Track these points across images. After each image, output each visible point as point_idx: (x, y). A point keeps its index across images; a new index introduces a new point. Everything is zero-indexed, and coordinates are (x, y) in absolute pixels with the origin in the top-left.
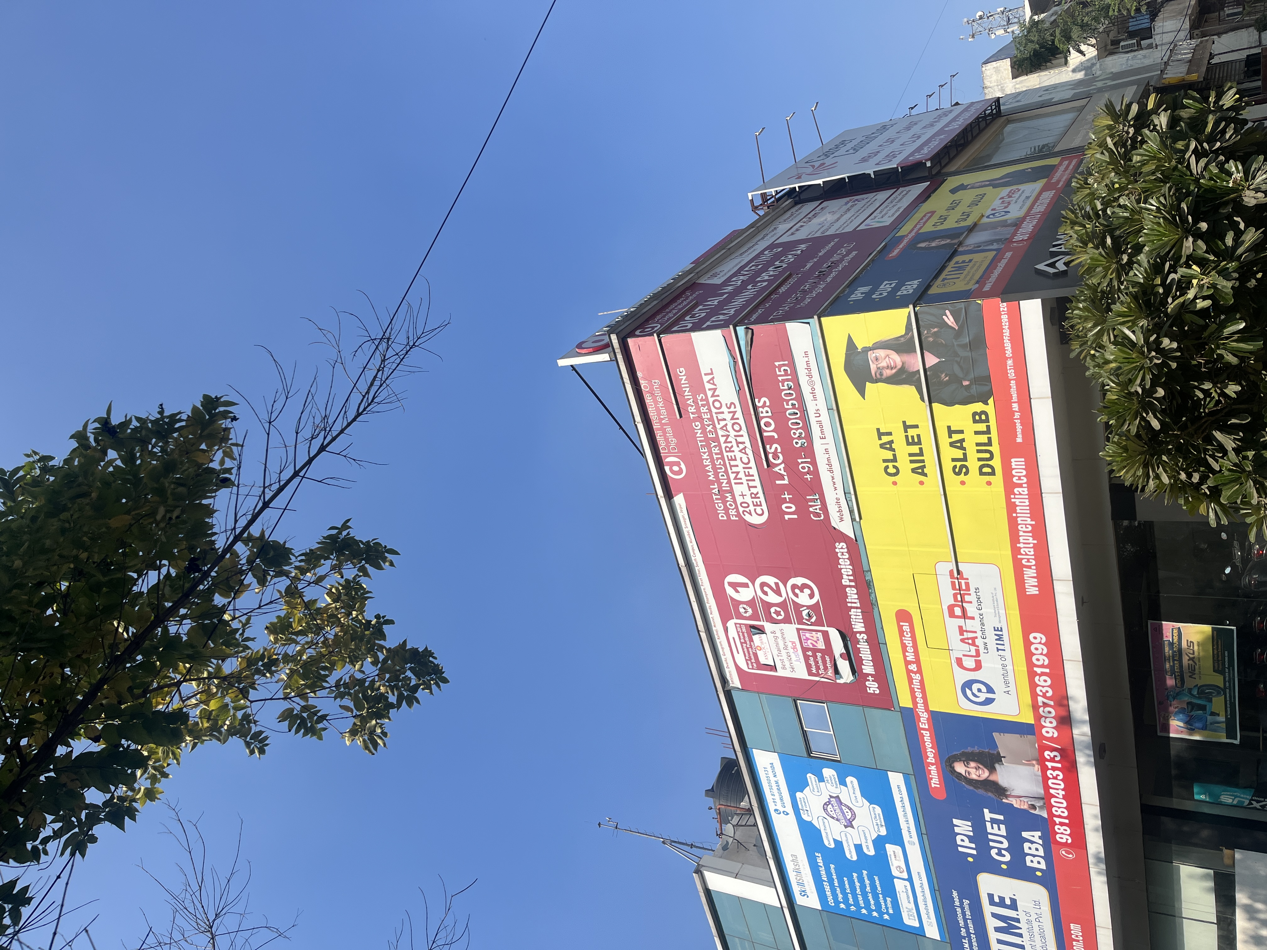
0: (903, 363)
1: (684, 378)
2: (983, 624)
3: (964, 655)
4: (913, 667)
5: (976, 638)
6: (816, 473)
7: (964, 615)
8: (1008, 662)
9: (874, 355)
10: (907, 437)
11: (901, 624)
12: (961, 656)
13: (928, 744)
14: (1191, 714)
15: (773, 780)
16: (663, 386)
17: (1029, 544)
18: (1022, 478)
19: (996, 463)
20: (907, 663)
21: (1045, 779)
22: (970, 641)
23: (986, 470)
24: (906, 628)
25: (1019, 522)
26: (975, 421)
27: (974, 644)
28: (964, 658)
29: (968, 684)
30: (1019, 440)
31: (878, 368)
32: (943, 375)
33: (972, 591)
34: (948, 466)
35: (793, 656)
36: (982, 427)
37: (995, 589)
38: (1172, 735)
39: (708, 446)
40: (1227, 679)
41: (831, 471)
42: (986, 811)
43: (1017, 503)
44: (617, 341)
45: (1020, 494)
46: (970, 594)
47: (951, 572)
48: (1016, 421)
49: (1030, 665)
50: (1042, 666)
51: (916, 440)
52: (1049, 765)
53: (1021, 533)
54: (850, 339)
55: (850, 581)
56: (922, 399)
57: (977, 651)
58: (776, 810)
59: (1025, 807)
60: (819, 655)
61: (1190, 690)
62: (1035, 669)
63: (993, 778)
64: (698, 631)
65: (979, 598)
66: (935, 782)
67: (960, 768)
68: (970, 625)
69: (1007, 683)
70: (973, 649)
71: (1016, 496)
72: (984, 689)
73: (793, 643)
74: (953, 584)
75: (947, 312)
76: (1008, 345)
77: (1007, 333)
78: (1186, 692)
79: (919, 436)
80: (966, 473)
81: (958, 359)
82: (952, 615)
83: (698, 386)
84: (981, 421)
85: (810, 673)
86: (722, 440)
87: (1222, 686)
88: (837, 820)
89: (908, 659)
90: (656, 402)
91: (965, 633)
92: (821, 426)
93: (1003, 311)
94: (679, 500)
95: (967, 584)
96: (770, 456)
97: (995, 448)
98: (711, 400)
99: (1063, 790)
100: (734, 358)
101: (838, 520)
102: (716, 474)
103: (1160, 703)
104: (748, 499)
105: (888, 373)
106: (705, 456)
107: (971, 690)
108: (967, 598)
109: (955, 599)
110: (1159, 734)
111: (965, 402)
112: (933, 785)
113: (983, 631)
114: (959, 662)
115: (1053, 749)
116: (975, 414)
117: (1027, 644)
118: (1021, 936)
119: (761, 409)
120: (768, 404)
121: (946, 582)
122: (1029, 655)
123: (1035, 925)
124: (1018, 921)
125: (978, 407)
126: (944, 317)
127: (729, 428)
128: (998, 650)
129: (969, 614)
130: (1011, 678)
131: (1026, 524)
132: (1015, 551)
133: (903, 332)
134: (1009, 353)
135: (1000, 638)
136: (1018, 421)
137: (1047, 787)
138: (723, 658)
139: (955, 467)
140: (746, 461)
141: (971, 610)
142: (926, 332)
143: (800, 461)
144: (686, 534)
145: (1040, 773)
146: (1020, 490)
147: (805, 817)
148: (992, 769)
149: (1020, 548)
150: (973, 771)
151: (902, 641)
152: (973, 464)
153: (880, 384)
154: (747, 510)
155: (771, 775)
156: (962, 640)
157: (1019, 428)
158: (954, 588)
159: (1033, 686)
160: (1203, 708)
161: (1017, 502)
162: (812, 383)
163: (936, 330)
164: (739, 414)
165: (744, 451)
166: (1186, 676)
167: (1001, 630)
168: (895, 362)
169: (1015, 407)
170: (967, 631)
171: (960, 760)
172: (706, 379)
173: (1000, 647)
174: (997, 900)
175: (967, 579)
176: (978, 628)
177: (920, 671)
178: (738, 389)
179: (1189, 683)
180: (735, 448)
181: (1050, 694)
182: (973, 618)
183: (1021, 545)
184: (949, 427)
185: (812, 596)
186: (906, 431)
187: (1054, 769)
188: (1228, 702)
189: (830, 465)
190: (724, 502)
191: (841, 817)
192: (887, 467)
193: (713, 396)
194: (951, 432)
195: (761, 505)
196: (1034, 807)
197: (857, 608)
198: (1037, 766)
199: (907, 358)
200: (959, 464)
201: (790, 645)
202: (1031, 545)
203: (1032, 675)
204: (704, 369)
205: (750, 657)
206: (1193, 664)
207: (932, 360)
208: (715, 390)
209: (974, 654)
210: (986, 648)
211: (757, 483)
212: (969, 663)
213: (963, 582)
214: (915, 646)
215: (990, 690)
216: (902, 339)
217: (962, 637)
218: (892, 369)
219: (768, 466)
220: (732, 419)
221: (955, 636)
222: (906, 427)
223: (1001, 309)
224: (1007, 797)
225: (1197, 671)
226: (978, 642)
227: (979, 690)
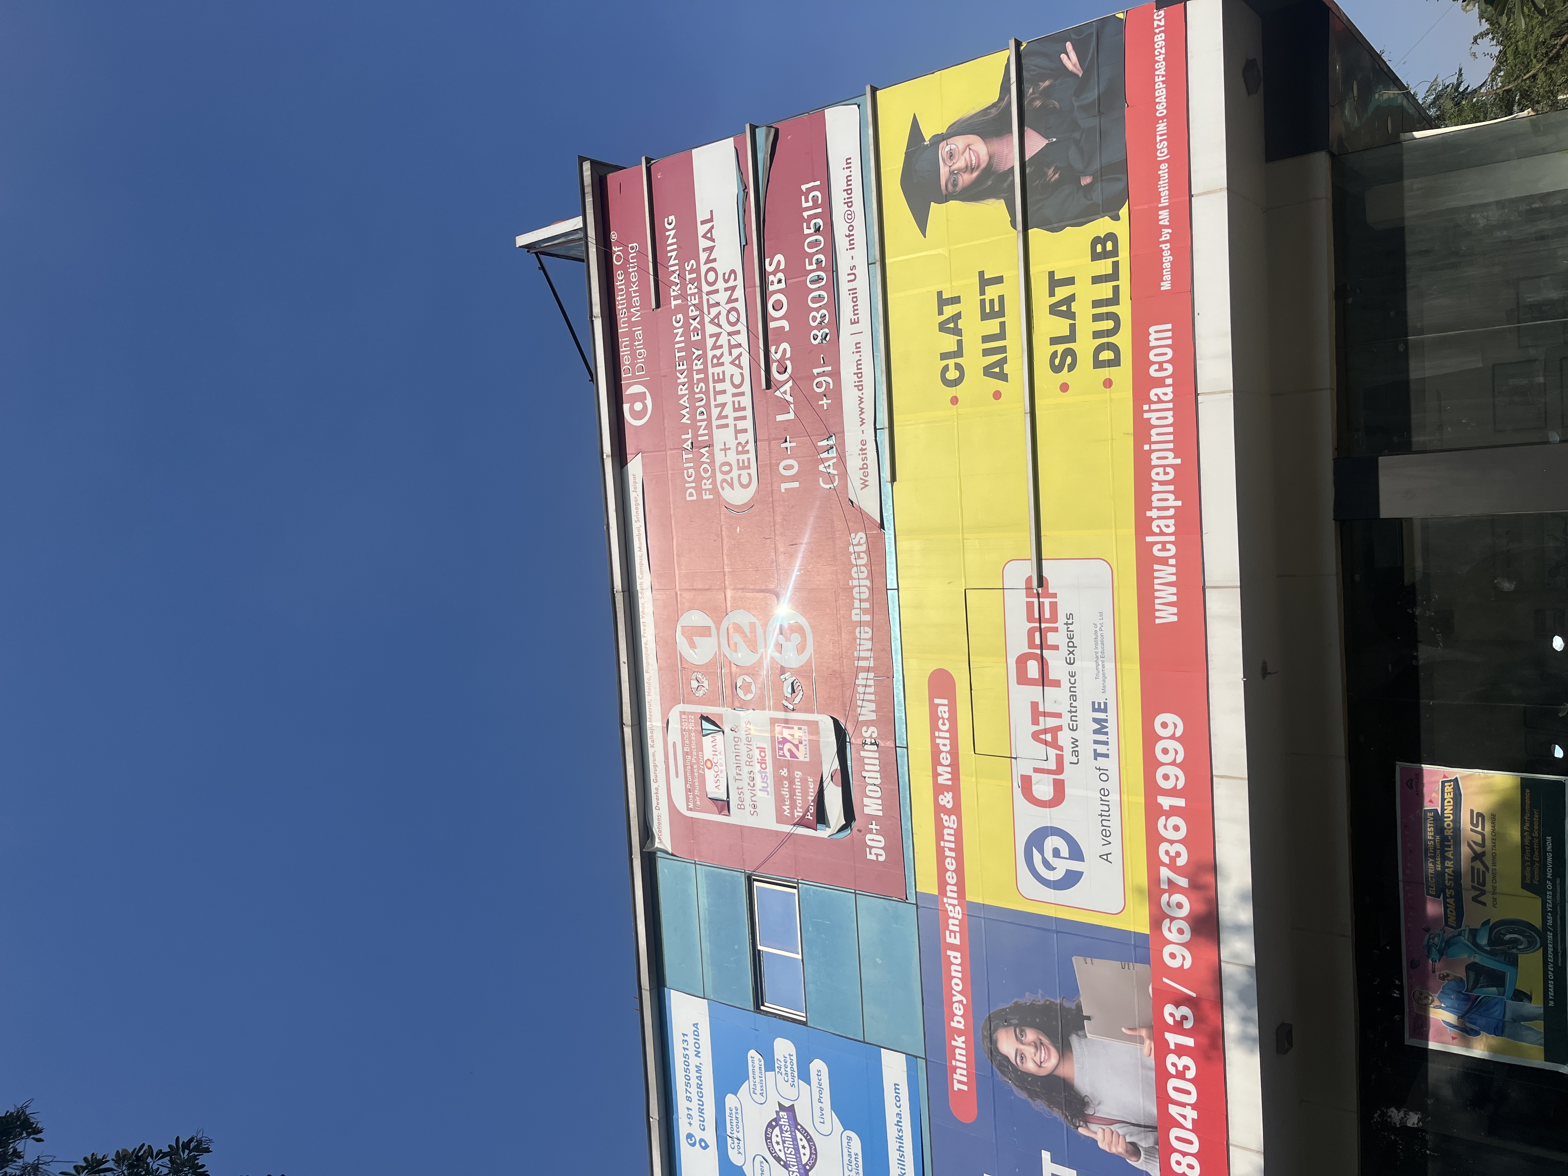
0: (991, 157)
1: (672, 233)
2: (1073, 697)
3: (1036, 770)
4: (946, 800)
5: (1060, 728)
6: (835, 394)
7: (1044, 680)
8: (1112, 785)
9: (947, 149)
10: (983, 302)
11: (937, 701)
12: (1029, 772)
13: (957, 985)
14: (1475, 994)
15: (693, 1061)
16: (641, 253)
17: (1167, 508)
18: (1165, 366)
19: (1124, 340)
20: (938, 789)
21: (1162, 1076)
22: (1049, 737)
23: (1106, 355)
24: (943, 711)
25: (1155, 462)
26: (1095, 257)
27: (1054, 744)
28: (1036, 777)
29: (1037, 838)
30: (1166, 286)
31: (952, 173)
32: (1051, 171)
33: (1060, 624)
34: (1043, 351)
35: (759, 784)
36: (1104, 267)
37: (1101, 614)
38: (1432, 1045)
39: (689, 359)
40: (1549, 906)
41: (860, 387)
42: (1046, 1155)
43: (1154, 422)
44: (589, 173)
45: (1160, 401)
46: (1056, 630)
47: (1029, 580)
48: (1163, 246)
49: (1152, 790)
50: (1173, 793)
51: (997, 308)
52: (1173, 1039)
53: (1156, 487)
54: (915, 123)
55: (865, 611)
56: (1014, 224)
57: (1060, 759)
58: (690, 1136)
59: (1119, 1149)
60: (798, 774)
61: (1474, 933)
62: (1161, 800)
63: (1063, 1072)
64: (622, 724)
65: (1071, 638)
66: (960, 1080)
67: (1007, 1044)
68: (1051, 699)
69: (1106, 834)
70: (1052, 753)
71: (1153, 407)
72: (1065, 851)
73: (762, 750)
74: (1030, 605)
75: (1069, 45)
76: (1161, 92)
77: (1161, 68)
78: (1465, 939)
79: (1001, 298)
80: (1072, 367)
81: (1077, 135)
82: (1023, 679)
83: (689, 249)
84: (1105, 255)
85: (780, 819)
86: (710, 342)
87: (1538, 924)
88: (786, 1166)
89: (941, 780)
90: (628, 283)
91: (1041, 719)
92: (855, 300)
93: (1159, 26)
94: (635, 468)
95: (1054, 606)
96: (774, 367)
97: (1124, 310)
98: (704, 268)
99: (1194, 1107)
100: (745, 188)
101: (858, 484)
102: (693, 418)
103: (1413, 965)
104: (732, 457)
105: (966, 179)
106: (682, 379)
107: (1042, 852)
108: (1052, 639)
109: (1031, 644)
110: (1409, 1041)
111: (1081, 219)
112: (957, 1086)
113: (1073, 711)
114: (1026, 783)
115: (1180, 1001)
116: (1096, 241)
117: (1150, 738)
119: (771, 278)
120: (782, 266)
121: (1018, 601)
122: (1151, 764)
125: (1102, 226)
126: (1063, 56)
127: (723, 320)
128: (1097, 755)
129: (1052, 675)
130: (1114, 823)
131: (1164, 466)
132: (1143, 526)
133: (995, 97)
134: (1161, 109)
135: (1101, 728)
136: (1166, 247)
137: (1163, 1100)
138: (653, 786)
139: (1054, 355)
140: (737, 381)
141: (1057, 667)
142: (1031, 90)
143: (815, 371)
144: (635, 532)
145: (1151, 1062)
146: (1159, 391)
147: (735, 1158)
148: (1064, 1049)
149: (1152, 519)
150: (1029, 1051)
151: (933, 738)
152: (1085, 346)
153: (952, 203)
154: (728, 477)
155: (691, 1052)
156: (1036, 736)
157: (1167, 259)
158: (1030, 619)
159: (1154, 839)
160: (1497, 979)
161: (1153, 417)
162: (850, 216)
163: (1047, 83)
164: (739, 293)
165: (736, 362)
167: (1105, 710)
168: (978, 158)
169: (1164, 216)
170: (1045, 714)
171: (1009, 1025)
172: (702, 229)
173: (1101, 749)
175: (1054, 595)
176: (1063, 708)
177: (956, 810)
178: (744, 243)
179: (1474, 916)
180: (726, 359)
181: (1181, 861)
182: (1058, 684)
183: (1153, 513)
184: (1051, 274)
185: (801, 649)
186: (982, 292)
187: (1181, 1051)
188: (1551, 968)
189: (859, 374)
190: (698, 464)
191: (792, 1160)
192: (946, 369)
193: (708, 261)
194: (1054, 283)
195: (749, 467)
196: (1134, 1149)
197: (868, 670)
198: (1147, 1042)
199: (998, 146)
200: (1060, 348)
201: (756, 754)
202: (1171, 512)
203: (1153, 812)
204: (702, 214)
205: (693, 785)
206: (1482, 868)
207: (1036, 143)
208: (711, 249)
209: (1054, 767)
210: (1075, 753)
211: (748, 424)
212: (1043, 789)
213: (1046, 601)
214: (954, 753)
215: (1076, 853)
216: (993, 110)
217: (1036, 728)
218: (972, 170)
219: (768, 386)
220: (730, 301)
221: (1024, 726)
222: (984, 282)
223: (1156, 23)
224: (1087, 1120)
225: (1488, 887)
226: (1064, 739)
227: (1056, 853)
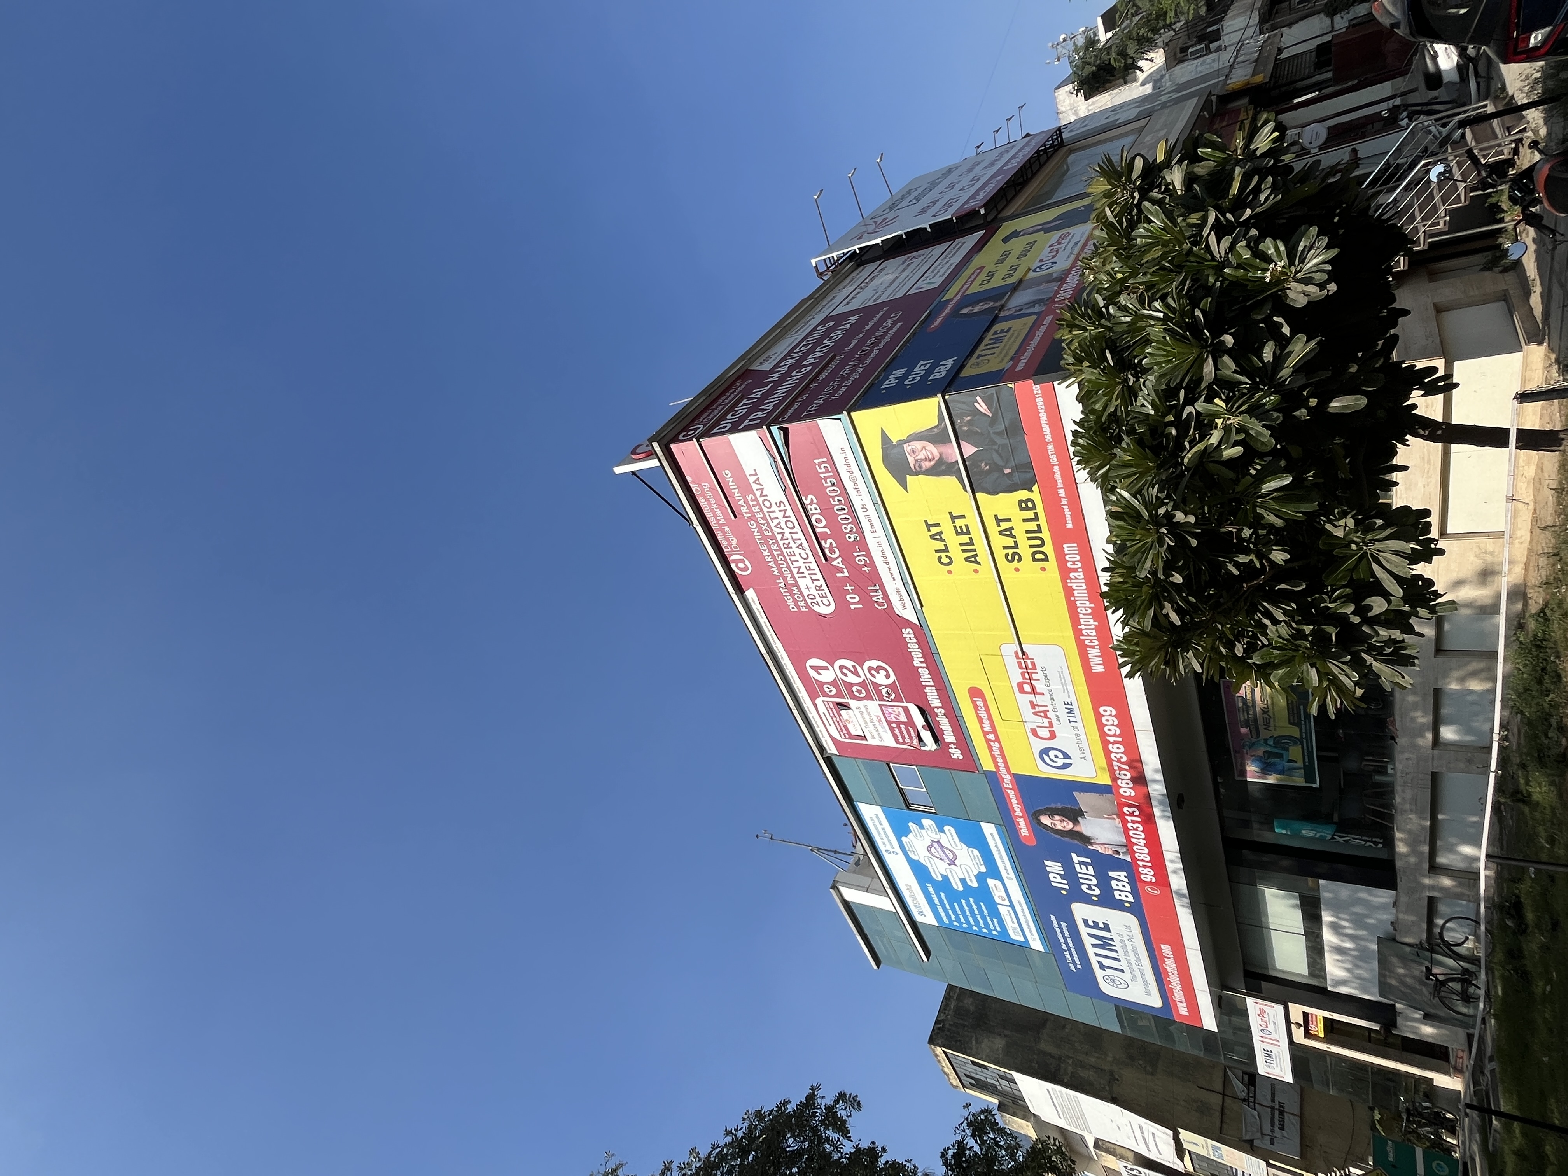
0: (941, 455)
1: (731, 480)
2: (1053, 699)
3: (1038, 727)
4: (991, 737)
5: (1048, 711)
6: (872, 564)
7: (1034, 691)
8: (1081, 732)
9: (910, 448)
10: (955, 527)
11: (975, 699)
12: (1035, 727)
13: (1014, 801)
14: (1268, 761)
15: (880, 827)
16: (712, 488)
17: (1090, 625)
18: (1076, 563)
19: (1049, 549)
20: (985, 733)
21: (1126, 830)
22: (1042, 714)
23: (1038, 556)
24: (980, 703)
25: (1078, 605)
26: (1022, 509)
27: (1046, 717)
28: (1038, 729)
29: (1045, 752)
30: (1069, 525)
31: (916, 461)
32: (983, 464)
33: (1039, 670)
34: (1000, 554)
35: (879, 728)
36: (1030, 514)
37: (1061, 667)
38: (1249, 780)
39: (766, 543)
40: (1304, 731)
41: (887, 563)
42: (1074, 855)
43: (1074, 587)
44: (659, 449)
45: (1076, 578)
46: (1037, 673)
47: (1016, 653)
48: (1064, 507)
49: (1103, 735)
50: (1115, 735)
51: (965, 530)
52: (1129, 818)
53: (1081, 616)
54: (883, 434)
55: (921, 662)
56: (965, 489)
57: (1051, 723)
58: (886, 851)
59: (1110, 852)
60: (903, 727)
61: (1266, 741)
62: (1108, 738)
63: (1077, 829)
64: (791, 709)
65: (1046, 677)
66: (1024, 831)
67: (1045, 820)
68: (1039, 700)
69: (1082, 751)
70: (1046, 720)
71: (1073, 581)
72: (1060, 755)
73: (878, 717)
74: (1019, 664)
75: (978, 398)
76: (1046, 430)
77: (1044, 417)
78: (1262, 742)
79: (967, 526)
80: (1020, 560)
81: (996, 447)
82: (1022, 691)
83: (746, 489)
84: (1027, 508)
85: (897, 742)
86: (779, 537)
87: (1298, 736)
88: (941, 859)
89: (985, 729)
90: (710, 504)
91: (1036, 707)
92: (870, 520)
93: (1037, 394)
94: (750, 594)
95: (1033, 664)
96: (827, 551)
97: (1046, 535)
98: (761, 500)
99: (1144, 839)
100: (774, 459)
101: (901, 608)
102: (780, 570)
103: (1236, 752)
104: (813, 591)
105: (926, 465)
106: (766, 553)
107: (1048, 756)
108: (1034, 676)
109: (1024, 677)
110: (1238, 778)
111: (1010, 490)
112: (1023, 834)
113: (1053, 705)
114: (1034, 732)
115: (1130, 806)
116: (1020, 502)
117: (1098, 717)
118: (1116, 951)
119: (809, 507)
120: (815, 501)
121: (1012, 663)
122: (1101, 726)
123: (1128, 944)
124: (1112, 940)
126: (976, 404)
127: (783, 525)
128: (1070, 722)
129: (1038, 691)
130: (1085, 746)
131: (1085, 607)
132: (1078, 633)
133: (935, 422)
134: (1048, 438)
135: (1070, 711)
136: (1066, 507)
137: (1128, 837)
138: (818, 730)
139: (1007, 555)
140: (805, 556)
141: (1040, 686)
142: (959, 421)
143: (856, 554)
144: (763, 625)
145: (1121, 825)
146: (1076, 574)
147: (912, 856)
148: (1076, 822)
149: (1082, 630)
150: (1058, 823)
151: (977, 714)
152: (1025, 550)
153: (920, 476)
154: (815, 601)
155: (877, 823)
156: (1035, 713)
157: (1068, 513)
158: (1020, 667)
159: (1107, 753)
160: (1280, 756)
161: (1074, 586)
162: (853, 479)
163: (969, 418)
164: (789, 512)
165: (800, 546)
166: (1261, 728)
167: (1071, 705)
168: (932, 453)
169: (1062, 492)
170: (1038, 705)
171: (1045, 815)
172: (752, 479)
173: (1072, 719)
174: (1091, 924)
175: (1033, 659)
176: (1049, 703)
177: (997, 740)
178: (784, 488)
179: (1264, 734)
180: (792, 544)
181: (1124, 759)
182: (1043, 694)
183: (1083, 627)
184: (996, 516)
185: (888, 676)
186: (954, 522)
187: (1133, 822)
188: (1306, 751)
189: (884, 557)
190: (792, 595)
191: (944, 857)
192: (940, 558)
193: (761, 496)
194: (998, 521)
195: (826, 597)
196: (1118, 853)
197: (931, 686)
198: (1117, 819)
199: (944, 449)
200: (1010, 552)
201: (875, 719)
202: (1093, 627)
203: (1105, 743)
204: (748, 471)
205: (841, 729)
206: (1268, 717)
207: (969, 450)
208: (762, 489)
209: (1048, 725)
210: (1058, 720)
211: (819, 576)
212: (1044, 733)
213: (1029, 662)
214: (990, 718)
215: (1066, 756)
216: (936, 430)
217: (1034, 711)
218: (930, 461)
219: (826, 560)
220: (784, 517)
221: (1028, 713)
222: (953, 518)
223: (1035, 392)
224: (1091, 844)
225: (1272, 724)
226: (1051, 714)
227: (1056, 756)
